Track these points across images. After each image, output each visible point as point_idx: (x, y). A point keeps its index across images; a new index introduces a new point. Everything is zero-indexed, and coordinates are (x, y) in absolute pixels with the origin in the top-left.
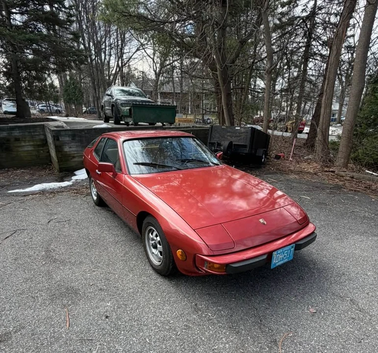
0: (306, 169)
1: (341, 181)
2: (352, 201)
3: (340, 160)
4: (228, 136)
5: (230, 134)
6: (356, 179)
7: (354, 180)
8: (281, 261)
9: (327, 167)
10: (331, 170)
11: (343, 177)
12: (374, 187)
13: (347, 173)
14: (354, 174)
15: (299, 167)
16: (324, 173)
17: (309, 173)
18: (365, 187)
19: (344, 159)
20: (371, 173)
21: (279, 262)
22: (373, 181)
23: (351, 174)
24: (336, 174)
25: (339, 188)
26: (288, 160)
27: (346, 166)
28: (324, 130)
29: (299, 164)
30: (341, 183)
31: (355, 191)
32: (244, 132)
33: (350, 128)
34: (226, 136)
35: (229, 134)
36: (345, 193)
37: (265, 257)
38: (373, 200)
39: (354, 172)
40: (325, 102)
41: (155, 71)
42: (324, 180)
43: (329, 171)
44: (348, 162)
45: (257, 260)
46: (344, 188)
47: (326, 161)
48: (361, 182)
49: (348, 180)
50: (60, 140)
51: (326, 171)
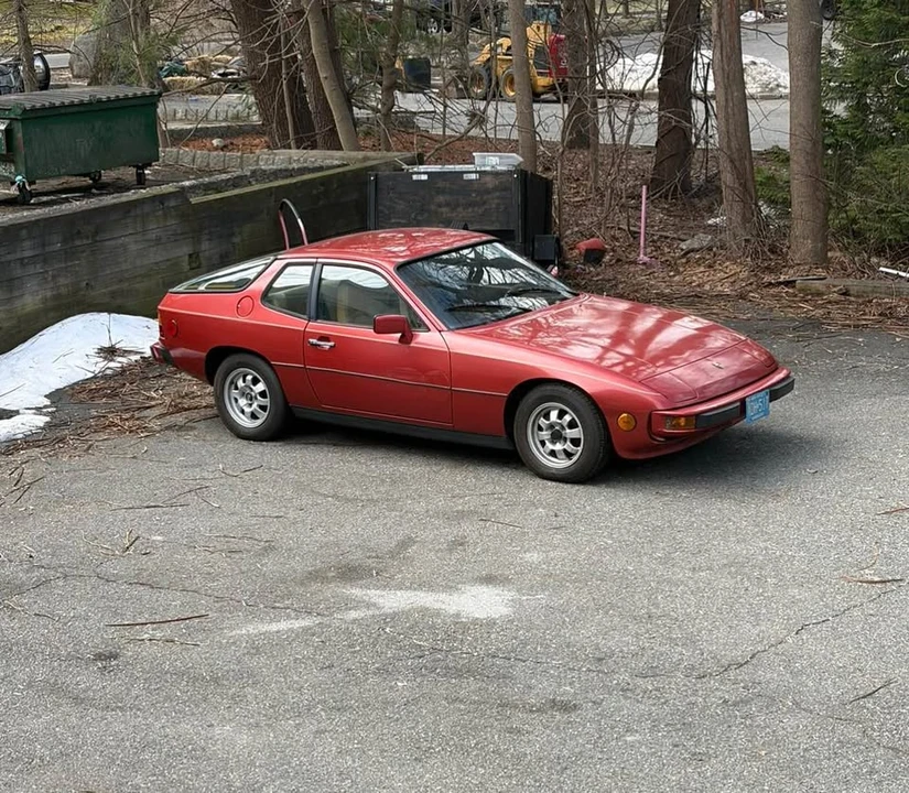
0: (707, 287)
1: (816, 307)
2: (850, 348)
3: (802, 243)
4: (440, 206)
5: (448, 197)
6: (858, 297)
7: (852, 299)
9: (769, 269)
10: (782, 278)
11: (819, 294)
12: (901, 311)
13: (829, 280)
14: (849, 282)
15: (683, 283)
16: (765, 291)
17: (719, 296)
18: (880, 315)
19: (814, 241)
20: (895, 272)
21: (755, 415)
22: (899, 294)
23: (842, 283)
24: (801, 290)
25: (814, 324)
26: (635, 263)
27: (822, 260)
28: (735, 156)
29: (678, 273)
30: (819, 312)
31: (856, 326)
32: (495, 189)
33: (810, 145)
34: (433, 207)
35: (441, 199)
36: (831, 335)
37: (738, 404)
38: (898, 340)
39: (848, 276)
40: (723, 69)
42: (771, 310)
43: (780, 283)
44: (827, 248)
45: (731, 407)
46: (829, 324)
47: (763, 252)
48: (870, 301)
49: (837, 303)
51: (770, 284)
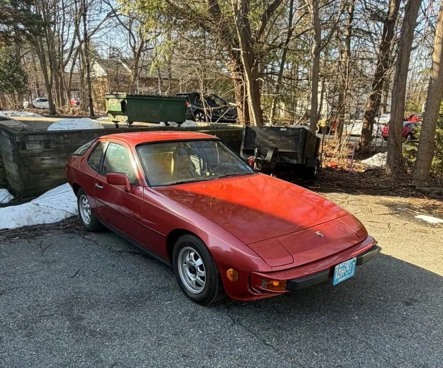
3: (419, 171)
5: (273, 137)
8: (343, 276)
10: (410, 184)
13: (432, 188)
19: (424, 170)
21: (341, 277)
23: (438, 190)
25: (429, 208)
32: (293, 135)
33: (432, 128)
39: (438, 186)
40: (396, 94)
41: (134, 48)
43: (408, 186)
50: (28, 148)
